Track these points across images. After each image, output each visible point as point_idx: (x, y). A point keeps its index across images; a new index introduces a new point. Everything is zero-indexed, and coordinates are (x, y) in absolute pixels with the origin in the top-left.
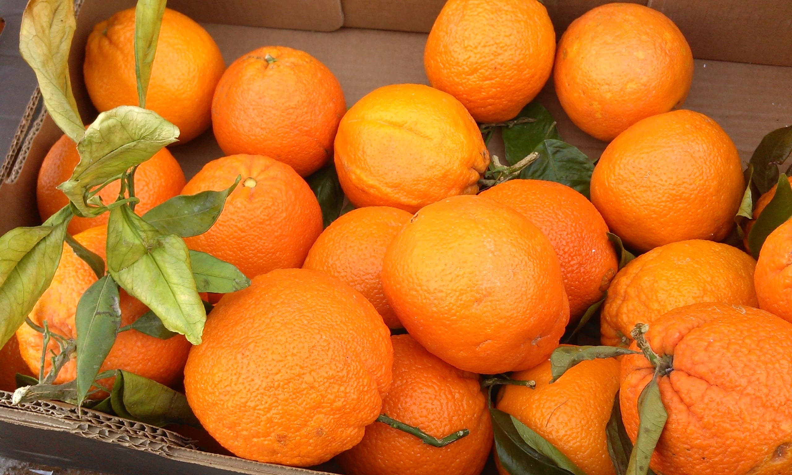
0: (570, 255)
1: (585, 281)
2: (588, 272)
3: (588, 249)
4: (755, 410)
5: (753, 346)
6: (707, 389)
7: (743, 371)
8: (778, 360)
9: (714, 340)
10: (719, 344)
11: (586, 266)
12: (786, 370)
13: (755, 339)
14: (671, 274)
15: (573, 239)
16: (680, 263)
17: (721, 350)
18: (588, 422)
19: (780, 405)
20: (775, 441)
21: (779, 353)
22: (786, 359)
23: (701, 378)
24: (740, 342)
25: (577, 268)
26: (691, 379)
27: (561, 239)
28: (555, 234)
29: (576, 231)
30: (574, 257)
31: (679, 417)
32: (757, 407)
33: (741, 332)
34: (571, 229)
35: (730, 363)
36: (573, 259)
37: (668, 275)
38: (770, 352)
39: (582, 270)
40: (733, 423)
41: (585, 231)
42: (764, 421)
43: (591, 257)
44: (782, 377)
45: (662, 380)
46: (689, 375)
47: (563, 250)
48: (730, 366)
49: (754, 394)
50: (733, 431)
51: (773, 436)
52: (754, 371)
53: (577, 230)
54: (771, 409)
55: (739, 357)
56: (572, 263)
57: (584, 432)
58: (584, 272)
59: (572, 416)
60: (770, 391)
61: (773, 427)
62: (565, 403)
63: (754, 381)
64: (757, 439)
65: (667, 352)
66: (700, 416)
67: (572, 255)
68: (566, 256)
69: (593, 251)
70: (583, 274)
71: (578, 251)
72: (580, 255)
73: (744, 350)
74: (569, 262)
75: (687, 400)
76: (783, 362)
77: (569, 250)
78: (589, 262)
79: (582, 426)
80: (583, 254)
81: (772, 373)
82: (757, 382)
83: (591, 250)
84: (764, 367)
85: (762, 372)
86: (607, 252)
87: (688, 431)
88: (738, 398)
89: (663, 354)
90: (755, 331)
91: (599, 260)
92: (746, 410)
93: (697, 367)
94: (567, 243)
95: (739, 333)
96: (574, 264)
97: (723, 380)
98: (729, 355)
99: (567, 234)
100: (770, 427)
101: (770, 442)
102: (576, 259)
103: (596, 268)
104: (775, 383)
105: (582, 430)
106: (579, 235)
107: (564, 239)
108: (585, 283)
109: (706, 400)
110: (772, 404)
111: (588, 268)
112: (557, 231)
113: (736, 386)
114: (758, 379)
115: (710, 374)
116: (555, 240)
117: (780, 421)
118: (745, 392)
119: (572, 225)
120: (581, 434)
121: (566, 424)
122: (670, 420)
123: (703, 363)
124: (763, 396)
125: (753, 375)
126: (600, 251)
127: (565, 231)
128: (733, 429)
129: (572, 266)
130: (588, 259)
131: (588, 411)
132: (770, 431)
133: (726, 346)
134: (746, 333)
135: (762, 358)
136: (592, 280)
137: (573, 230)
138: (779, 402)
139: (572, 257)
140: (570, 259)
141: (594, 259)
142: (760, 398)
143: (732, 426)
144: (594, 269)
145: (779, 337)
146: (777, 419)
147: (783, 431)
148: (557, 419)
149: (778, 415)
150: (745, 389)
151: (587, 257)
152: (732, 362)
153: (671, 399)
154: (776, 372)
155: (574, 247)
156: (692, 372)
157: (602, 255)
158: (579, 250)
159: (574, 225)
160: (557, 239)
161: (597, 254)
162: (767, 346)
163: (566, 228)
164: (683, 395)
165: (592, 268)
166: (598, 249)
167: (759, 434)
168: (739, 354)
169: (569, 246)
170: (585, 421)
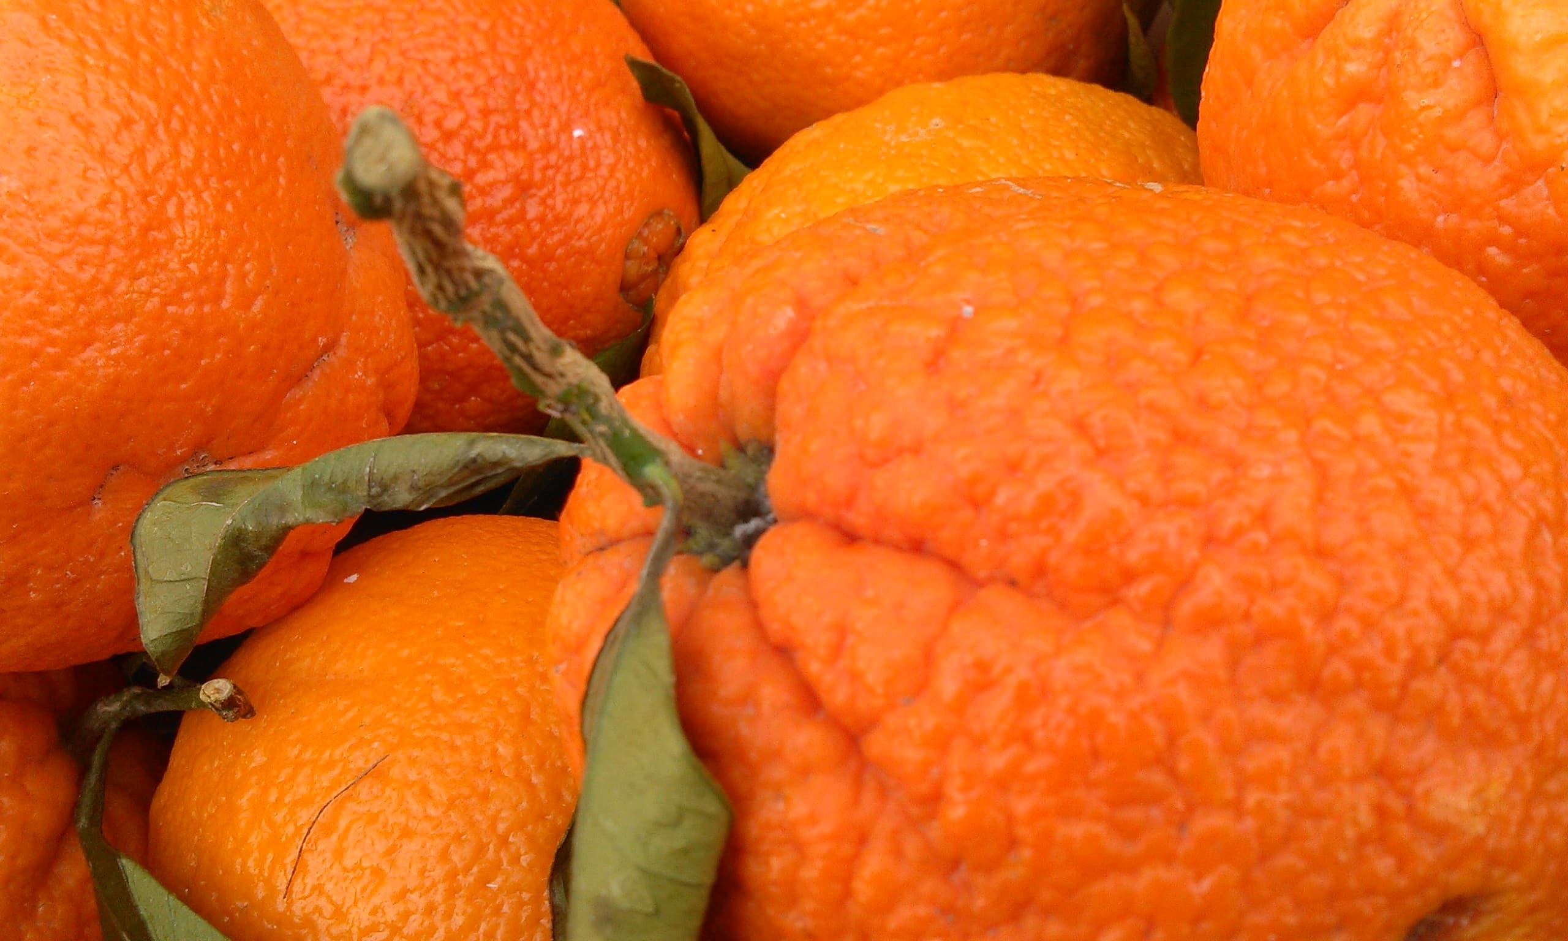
0: (469, 147)
1: (550, 259)
2: (558, 219)
3: (554, 124)
4: (1262, 712)
5: (1217, 322)
6: (954, 608)
7: (1165, 471)
8: (1372, 394)
9: (981, 308)
10: (1010, 323)
11: (550, 195)
12: (1430, 448)
13: (1229, 285)
14: (871, 182)
15: (481, 80)
16: (904, 139)
17: (1023, 356)
18: (480, 850)
19: (1415, 667)
20: (1396, 897)
21: (1372, 356)
22: (1418, 386)
23: (917, 547)
24: (1139, 305)
25: (509, 202)
26: (862, 558)
27: (428, 80)
28: (396, 59)
29: (493, 47)
30: (492, 157)
31: (799, 808)
32: (1278, 698)
33: (1144, 257)
34: (471, 43)
35: (1080, 426)
36: (485, 165)
37: (859, 186)
38: (1324, 350)
39: (533, 210)
40: (1134, 814)
41: (537, 55)
42: (1323, 782)
43: (570, 159)
44: (1407, 492)
45: (710, 592)
46: (850, 537)
47: (438, 124)
48: (1079, 447)
49: (1247, 616)
50: (1132, 867)
51: (1384, 865)
52: (1236, 463)
53: (501, 47)
54: (1356, 703)
55: (1131, 388)
56: (482, 179)
57: (460, 904)
58: (541, 219)
59: (407, 833)
60: (1342, 583)
61: (1381, 812)
62: (375, 772)
63: (1238, 532)
64: (1285, 901)
65: (743, 431)
66: (924, 788)
67: (480, 144)
68: (457, 148)
69: (577, 133)
70: (537, 228)
71: (508, 128)
72: (518, 146)
73: (1160, 345)
74: (470, 174)
75: (838, 695)
76: (1403, 401)
77: (463, 125)
78: (560, 178)
79: (452, 875)
80: (534, 145)
81: (1345, 467)
82: (1260, 537)
83: (566, 127)
84: (1290, 436)
85: (1287, 469)
86: (643, 143)
87: (863, 888)
88: (1145, 646)
89: (724, 446)
90: (1224, 247)
91: (604, 171)
92: (1206, 717)
93: (881, 479)
94: (456, 95)
95: (1126, 261)
96: (492, 185)
97: (1043, 541)
98: (1070, 379)
99: (454, 61)
100: (1366, 818)
101: (1365, 906)
102: (499, 164)
103: (593, 203)
104: (1369, 536)
105: (452, 893)
106: (511, 68)
107: (438, 79)
108: (552, 266)
109: (948, 685)
110: (1360, 666)
111: (559, 201)
112: (409, 45)
113: (1129, 576)
114: (1263, 518)
115: (965, 514)
116: (400, 81)
117: (1421, 771)
118: (1186, 607)
119: (475, 27)
120: (448, 915)
121: (377, 872)
122: (753, 829)
123: (916, 449)
124: (1307, 623)
125: (1229, 489)
126: (608, 136)
127: (443, 46)
128: (1132, 850)
129: (483, 192)
130: (557, 168)
131: (485, 797)
132: (1363, 840)
133: (1058, 332)
134: (1169, 261)
135: (1280, 387)
136: (581, 253)
137: (481, 46)
138: (1404, 654)
139: (482, 155)
140: (473, 161)
141: (585, 167)
142: (1286, 632)
143: (1130, 833)
144: (583, 209)
145: (1361, 277)
146: (1406, 760)
147: (1440, 831)
148: (339, 854)
149: (1405, 731)
150: (1185, 583)
151: (553, 158)
152: (1095, 420)
153: (747, 698)
154: (1372, 464)
155: (486, 113)
156: (858, 518)
157: (615, 151)
158: (514, 127)
159: (484, 25)
160: (409, 79)
161: (595, 147)
162: (1301, 319)
163: (451, 37)
164: (814, 668)
165: (576, 202)
166: (600, 129)
167: (1301, 865)
168: (1137, 369)
169: (462, 107)
170: (467, 851)
